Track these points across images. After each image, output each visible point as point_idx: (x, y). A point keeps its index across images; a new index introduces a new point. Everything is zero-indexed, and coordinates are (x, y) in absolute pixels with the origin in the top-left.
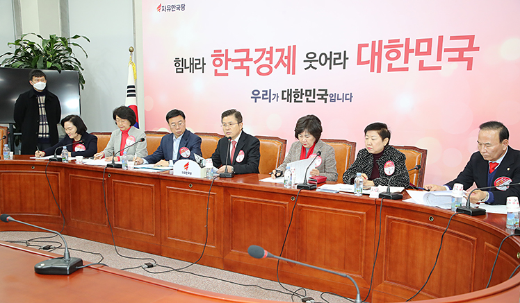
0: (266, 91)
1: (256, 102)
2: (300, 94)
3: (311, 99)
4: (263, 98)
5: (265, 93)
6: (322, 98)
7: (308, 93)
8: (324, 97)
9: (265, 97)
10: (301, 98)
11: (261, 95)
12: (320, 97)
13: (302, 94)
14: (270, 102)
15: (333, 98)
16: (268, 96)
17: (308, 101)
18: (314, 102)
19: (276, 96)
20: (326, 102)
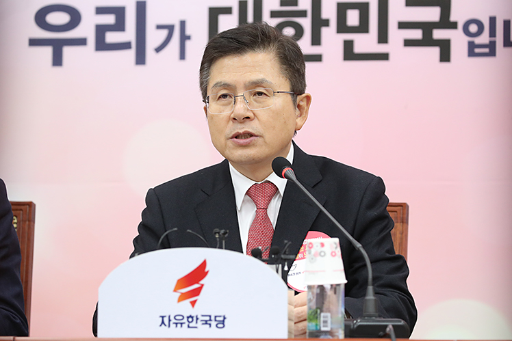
0: (119, 12)
1: (57, 60)
2: (306, 23)
3: (366, 43)
4: (101, 45)
5: (110, 19)
6: (427, 41)
7: (353, 18)
8: (438, 34)
9: (111, 37)
10: (316, 40)
11: (86, 30)
12: (417, 34)
13: (319, 23)
14: (141, 59)
15: (484, 38)
16: (129, 34)
17: (349, 53)
18: (384, 57)
19: (178, 33)
20: (445, 57)
